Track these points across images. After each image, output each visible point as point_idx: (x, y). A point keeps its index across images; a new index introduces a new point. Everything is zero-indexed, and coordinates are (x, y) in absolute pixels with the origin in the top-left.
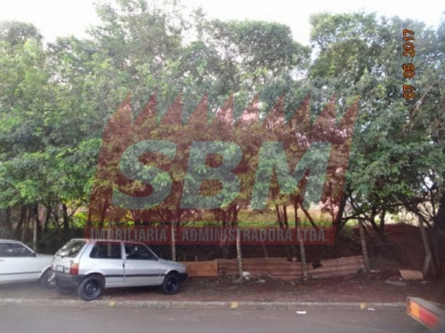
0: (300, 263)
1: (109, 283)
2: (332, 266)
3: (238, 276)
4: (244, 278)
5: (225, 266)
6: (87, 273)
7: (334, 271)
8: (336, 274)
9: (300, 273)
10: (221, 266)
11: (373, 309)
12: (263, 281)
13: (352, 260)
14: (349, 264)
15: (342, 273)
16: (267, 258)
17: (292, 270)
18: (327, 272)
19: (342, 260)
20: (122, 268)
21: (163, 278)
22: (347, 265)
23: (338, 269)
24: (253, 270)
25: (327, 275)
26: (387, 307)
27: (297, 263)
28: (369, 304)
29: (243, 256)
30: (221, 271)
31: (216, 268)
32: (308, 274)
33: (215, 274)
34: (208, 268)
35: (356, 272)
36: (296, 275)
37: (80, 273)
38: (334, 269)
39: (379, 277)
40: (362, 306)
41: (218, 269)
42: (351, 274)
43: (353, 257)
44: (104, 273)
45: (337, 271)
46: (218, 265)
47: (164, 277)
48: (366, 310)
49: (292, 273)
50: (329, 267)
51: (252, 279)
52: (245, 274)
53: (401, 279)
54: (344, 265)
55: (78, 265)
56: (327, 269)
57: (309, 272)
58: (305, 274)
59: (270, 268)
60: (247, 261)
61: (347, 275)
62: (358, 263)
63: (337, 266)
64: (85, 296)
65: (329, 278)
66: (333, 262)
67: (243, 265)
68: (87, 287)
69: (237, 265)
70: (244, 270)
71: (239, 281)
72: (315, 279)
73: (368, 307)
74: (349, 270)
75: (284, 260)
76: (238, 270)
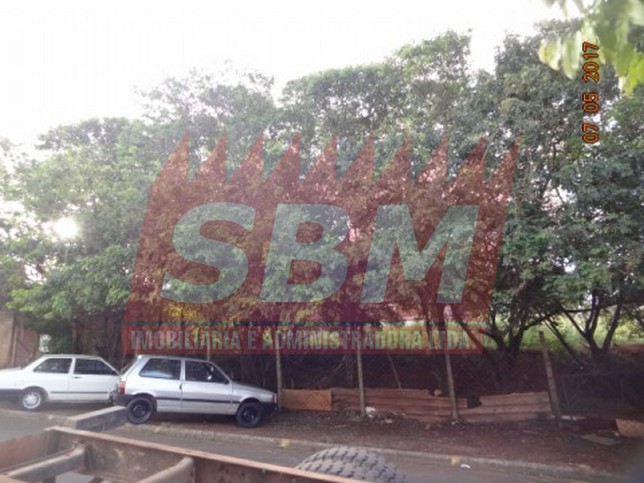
0: (447, 398)
1: (161, 406)
2: (497, 406)
3: (358, 413)
4: (366, 416)
5: (342, 398)
6: (134, 393)
7: (500, 414)
8: (504, 418)
9: (448, 413)
10: (337, 398)
11: (468, 466)
12: (389, 421)
13: (530, 397)
14: (525, 404)
15: (513, 418)
16: (400, 389)
17: (437, 408)
18: (488, 415)
19: (514, 398)
20: (179, 390)
21: (236, 406)
22: (520, 405)
23: (507, 410)
24: (381, 405)
25: (489, 420)
26: (492, 465)
27: (441, 398)
28: (465, 458)
29: (365, 385)
30: (336, 404)
31: (330, 399)
32: (460, 416)
33: (328, 408)
34: (320, 398)
35: (534, 416)
36: (441, 416)
37: (126, 392)
38: (500, 410)
39: (577, 428)
40: (455, 460)
41: (333, 402)
42: (527, 421)
43: (531, 394)
44: (155, 395)
45: (505, 414)
46: (333, 396)
47: (238, 405)
48: (457, 466)
49: (436, 413)
50: (493, 407)
51: (376, 418)
52: (369, 409)
53: (617, 434)
54: (515, 405)
55: (124, 383)
56: (490, 411)
57: (461, 412)
58: (455, 415)
59: (405, 403)
60: (372, 392)
61: (521, 421)
62: (541, 402)
63: (504, 406)
64: (131, 418)
65: (492, 424)
66: (498, 400)
67: (365, 397)
68: (136, 408)
69: (358, 397)
70: (367, 405)
71: (357, 419)
72: (469, 424)
73: (463, 462)
74: (523, 413)
75: (425, 393)
76: (358, 404)
